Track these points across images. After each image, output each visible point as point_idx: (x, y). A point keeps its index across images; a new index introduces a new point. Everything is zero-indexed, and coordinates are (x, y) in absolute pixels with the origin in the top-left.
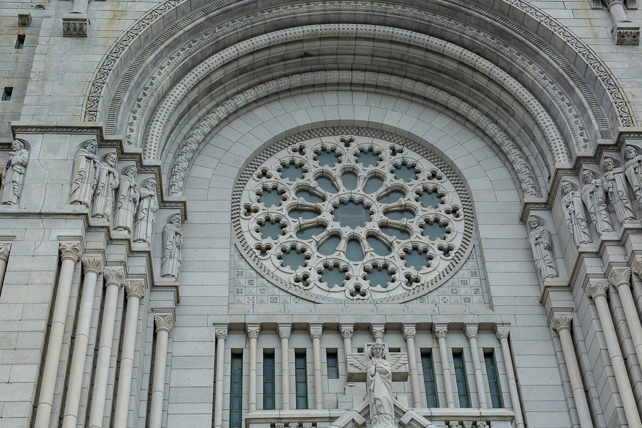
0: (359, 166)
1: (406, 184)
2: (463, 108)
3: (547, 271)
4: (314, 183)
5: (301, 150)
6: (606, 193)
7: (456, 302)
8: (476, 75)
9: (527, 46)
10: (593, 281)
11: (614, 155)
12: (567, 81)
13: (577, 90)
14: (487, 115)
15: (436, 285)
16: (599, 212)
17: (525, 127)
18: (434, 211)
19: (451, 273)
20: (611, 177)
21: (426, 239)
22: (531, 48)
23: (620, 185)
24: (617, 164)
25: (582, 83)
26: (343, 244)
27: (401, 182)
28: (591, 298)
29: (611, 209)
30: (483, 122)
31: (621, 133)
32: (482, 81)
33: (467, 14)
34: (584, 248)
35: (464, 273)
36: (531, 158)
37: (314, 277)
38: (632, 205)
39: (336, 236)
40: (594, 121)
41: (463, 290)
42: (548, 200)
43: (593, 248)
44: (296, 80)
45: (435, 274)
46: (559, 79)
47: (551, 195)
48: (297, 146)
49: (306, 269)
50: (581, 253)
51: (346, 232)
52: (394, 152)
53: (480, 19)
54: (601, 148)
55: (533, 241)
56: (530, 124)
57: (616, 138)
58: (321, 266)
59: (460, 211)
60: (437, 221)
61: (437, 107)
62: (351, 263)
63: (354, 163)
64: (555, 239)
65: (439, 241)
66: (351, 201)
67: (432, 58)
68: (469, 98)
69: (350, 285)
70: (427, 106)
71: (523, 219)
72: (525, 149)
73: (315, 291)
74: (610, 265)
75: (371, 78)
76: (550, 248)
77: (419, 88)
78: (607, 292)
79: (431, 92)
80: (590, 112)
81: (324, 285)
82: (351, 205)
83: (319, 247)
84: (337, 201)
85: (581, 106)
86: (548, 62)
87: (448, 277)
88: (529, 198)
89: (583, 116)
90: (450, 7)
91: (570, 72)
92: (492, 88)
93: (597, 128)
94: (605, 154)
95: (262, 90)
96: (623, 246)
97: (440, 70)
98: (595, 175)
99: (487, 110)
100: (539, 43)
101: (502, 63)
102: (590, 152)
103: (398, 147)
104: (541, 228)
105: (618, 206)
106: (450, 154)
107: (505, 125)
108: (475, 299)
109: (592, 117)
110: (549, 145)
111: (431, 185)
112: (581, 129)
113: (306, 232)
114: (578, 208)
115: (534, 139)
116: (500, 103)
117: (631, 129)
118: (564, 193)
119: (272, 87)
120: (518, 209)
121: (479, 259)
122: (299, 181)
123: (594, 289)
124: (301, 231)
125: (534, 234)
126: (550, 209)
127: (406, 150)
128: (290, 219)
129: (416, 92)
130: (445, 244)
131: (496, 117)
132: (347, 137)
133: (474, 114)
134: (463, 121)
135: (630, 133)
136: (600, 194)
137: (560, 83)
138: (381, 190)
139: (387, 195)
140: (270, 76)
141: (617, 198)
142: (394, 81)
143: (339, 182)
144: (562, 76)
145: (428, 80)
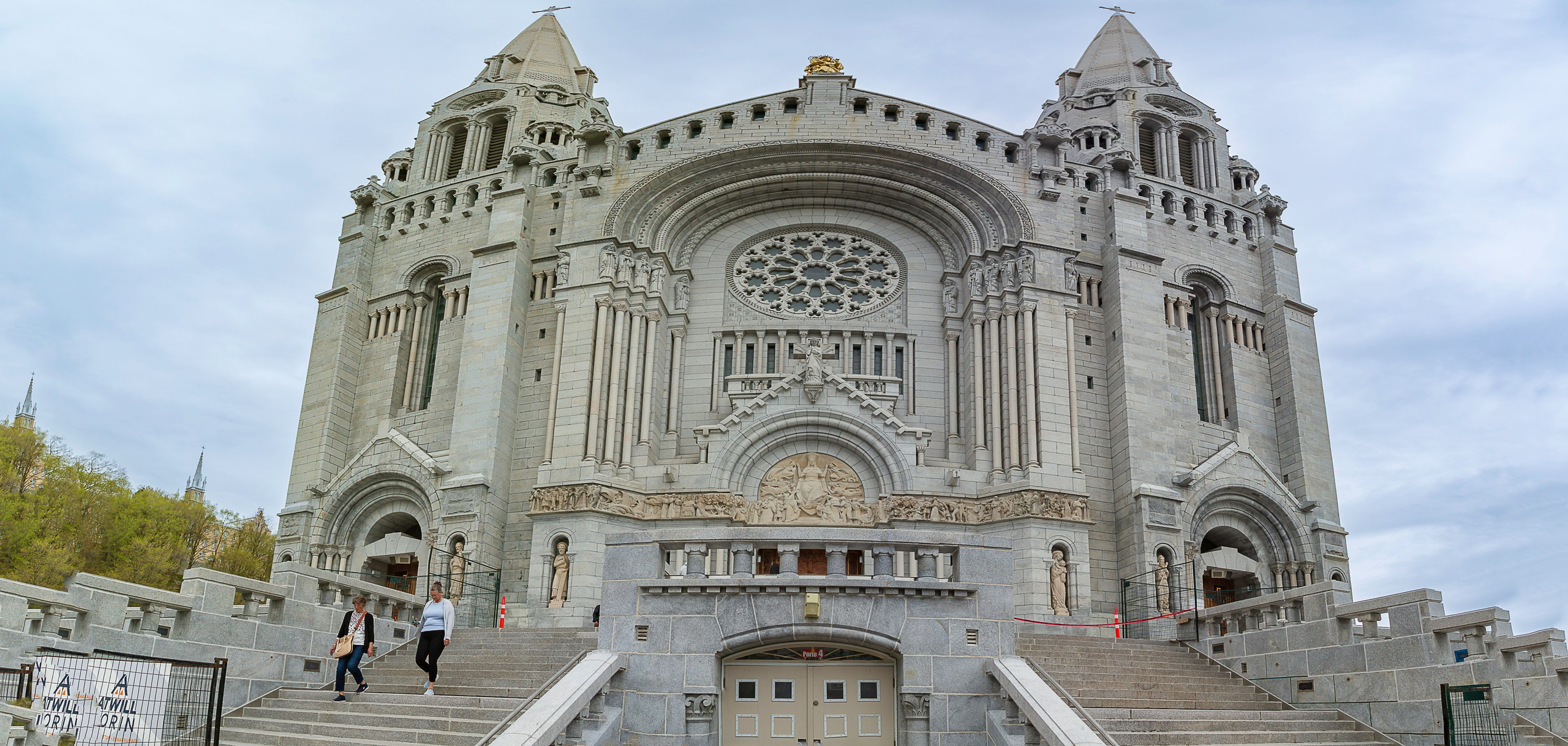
0: (826, 248)
1: (860, 258)
2: (913, 219)
3: (949, 309)
4: (789, 256)
5: (781, 240)
6: (1000, 271)
7: (883, 321)
8: (925, 202)
9: (970, 190)
10: (975, 316)
11: (1012, 253)
12: (994, 212)
13: (1000, 217)
14: (931, 225)
15: (870, 312)
16: (991, 281)
17: (957, 233)
18: (878, 273)
19: (883, 306)
20: (1006, 263)
21: (869, 287)
22: (972, 192)
23: (1010, 268)
24: (1012, 257)
25: (1004, 214)
26: (807, 289)
27: (856, 256)
28: (972, 325)
29: (1000, 280)
30: (927, 228)
31: (1021, 242)
32: (931, 207)
33: (925, 171)
34: (975, 298)
35: (893, 306)
36: (957, 250)
37: (784, 305)
38: (1014, 280)
39: (804, 284)
40: (1005, 234)
41: (889, 315)
42: (962, 272)
43: (981, 299)
44: (778, 203)
45: (872, 306)
46: (989, 210)
47: (964, 270)
48: (779, 237)
49: (779, 302)
50: (972, 300)
51: (811, 282)
52: (854, 241)
53: (935, 174)
54: (1004, 248)
55: (945, 292)
56: (961, 231)
57: (1016, 243)
58: (790, 300)
59: (898, 274)
60: (879, 278)
61: (892, 218)
62: (812, 298)
63: (821, 246)
64: (960, 293)
65: (878, 289)
66: (817, 265)
67: (891, 192)
68: (919, 215)
69: (810, 310)
70: (884, 218)
71: (942, 281)
72: (954, 244)
73: (785, 313)
74: (989, 309)
75: (839, 201)
76: (955, 297)
77: (879, 208)
78: (984, 323)
79: (888, 210)
80: (1005, 229)
81: (792, 310)
82: (816, 268)
83: (790, 290)
84: (806, 265)
85: (1000, 226)
86: (983, 200)
87: (880, 308)
88: (947, 270)
89: (999, 230)
90: (911, 166)
91: (998, 207)
92: (937, 210)
93: (1006, 238)
94: (1006, 251)
95: (749, 209)
96: (1002, 300)
97: (898, 199)
98: (996, 262)
99: (931, 222)
100: (980, 191)
101: (948, 198)
102: (997, 250)
103: (857, 238)
104: (952, 286)
105: (1004, 279)
106: (896, 244)
107: (943, 231)
108: (897, 320)
109: (1005, 231)
110: (970, 243)
111: (879, 259)
112: (995, 237)
113: (782, 282)
114: (978, 277)
115: (962, 240)
116: (942, 219)
117: (1030, 241)
118: (971, 269)
119: (758, 207)
120: (941, 276)
121: (904, 300)
122: (778, 255)
123: (975, 320)
124: (777, 282)
125: (947, 289)
126: (962, 277)
127: (863, 240)
128: (770, 276)
129: (876, 209)
130: (882, 290)
131: (937, 226)
132: (819, 233)
133: (920, 224)
134: (912, 227)
135: (1027, 243)
136: (996, 271)
137: (989, 212)
138: (840, 260)
139: (846, 263)
140: (757, 201)
141: (1005, 274)
142: (859, 204)
143: (809, 256)
144: (992, 208)
145: (888, 204)
